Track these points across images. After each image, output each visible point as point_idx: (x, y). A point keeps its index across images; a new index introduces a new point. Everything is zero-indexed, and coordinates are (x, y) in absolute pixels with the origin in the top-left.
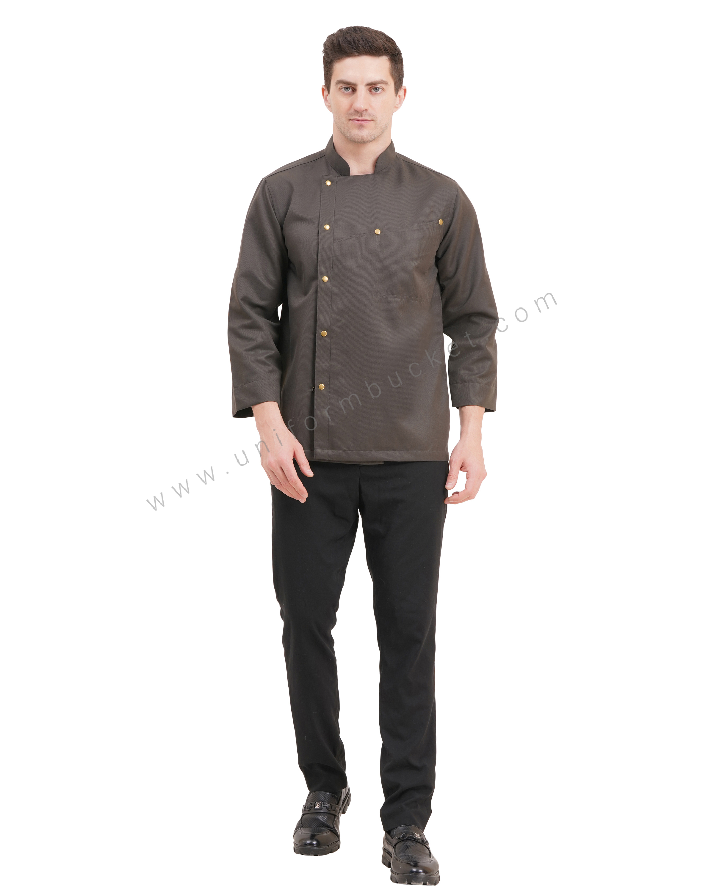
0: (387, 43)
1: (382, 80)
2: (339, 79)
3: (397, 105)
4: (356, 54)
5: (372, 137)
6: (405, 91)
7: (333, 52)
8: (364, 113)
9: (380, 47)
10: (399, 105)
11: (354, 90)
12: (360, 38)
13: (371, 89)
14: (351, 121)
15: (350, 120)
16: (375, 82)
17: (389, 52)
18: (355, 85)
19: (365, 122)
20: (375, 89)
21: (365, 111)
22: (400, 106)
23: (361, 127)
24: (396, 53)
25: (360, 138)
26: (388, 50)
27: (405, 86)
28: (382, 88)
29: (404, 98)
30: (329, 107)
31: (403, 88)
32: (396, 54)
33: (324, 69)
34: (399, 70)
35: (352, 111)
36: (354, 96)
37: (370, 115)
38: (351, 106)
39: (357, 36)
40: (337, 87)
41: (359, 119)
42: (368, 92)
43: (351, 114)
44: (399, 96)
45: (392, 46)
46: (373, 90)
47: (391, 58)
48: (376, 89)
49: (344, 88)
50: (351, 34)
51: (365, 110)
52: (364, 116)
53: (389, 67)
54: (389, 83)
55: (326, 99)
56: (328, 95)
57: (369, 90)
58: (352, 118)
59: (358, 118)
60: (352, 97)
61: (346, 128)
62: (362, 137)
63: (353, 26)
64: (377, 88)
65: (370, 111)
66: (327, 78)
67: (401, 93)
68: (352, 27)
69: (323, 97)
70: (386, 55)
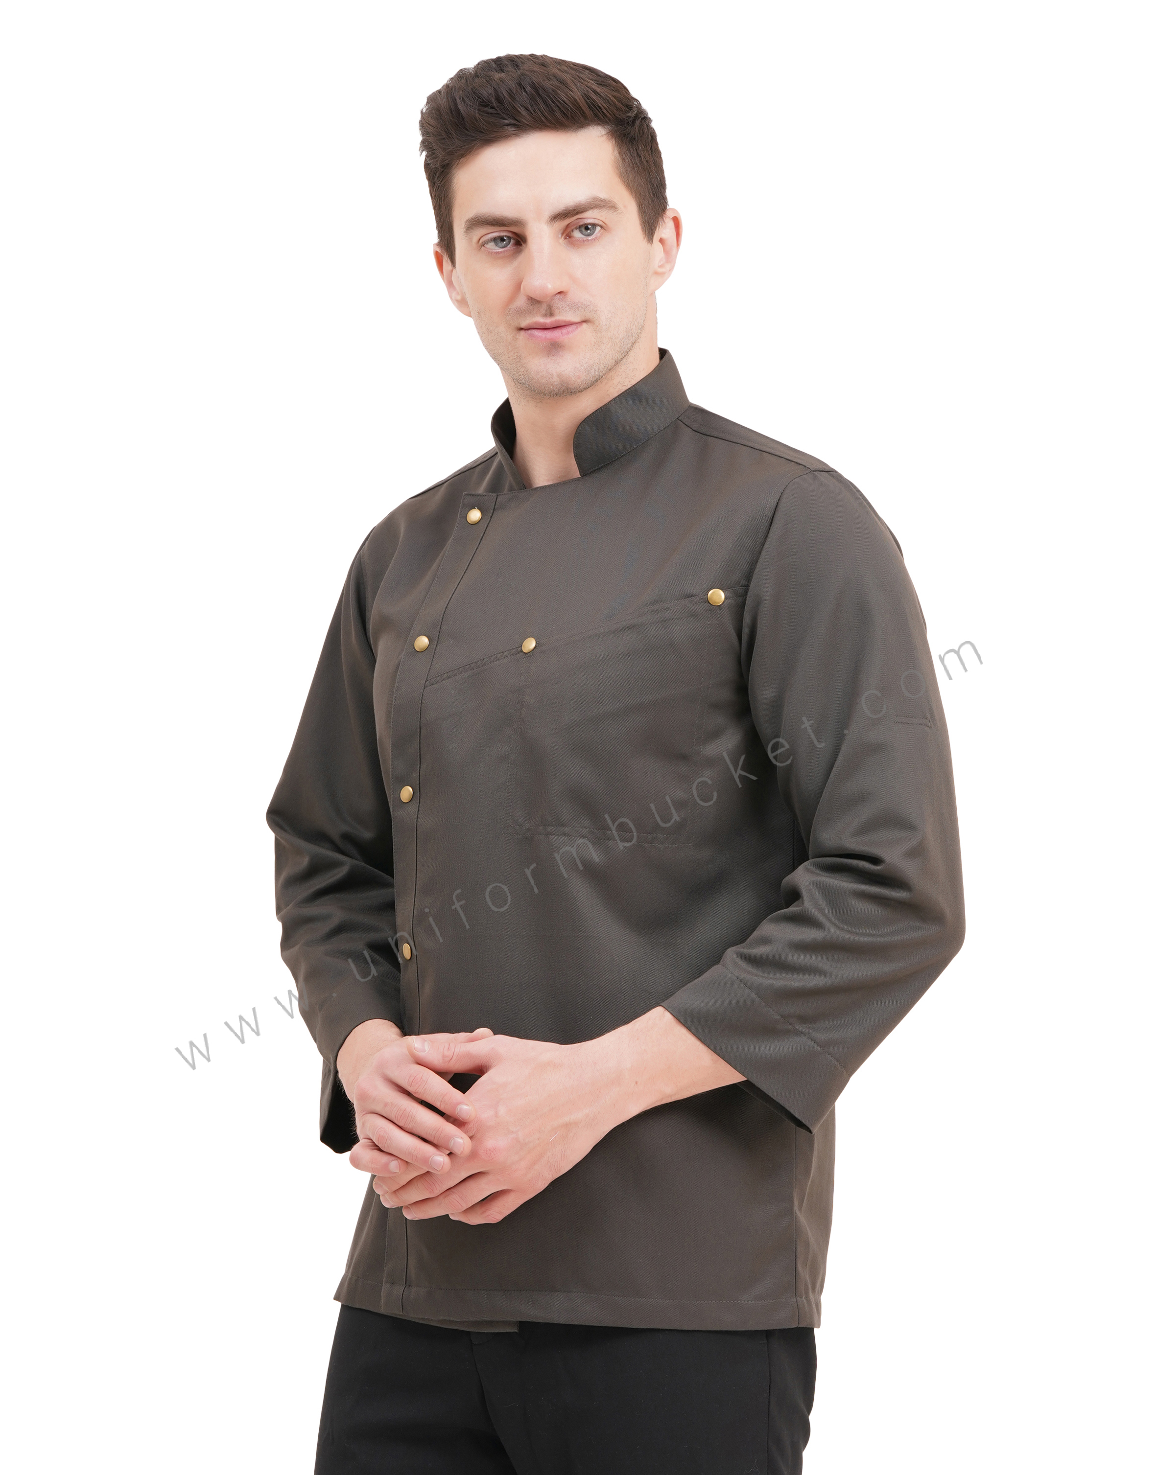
0: (598, 90)
1: (596, 199)
2: (471, 214)
3: (660, 267)
4: (511, 129)
5: (593, 371)
6: (677, 222)
7: (444, 139)
8: (558, 303)
9: (578, 103)
10: (668, 267)
11: (519, 241)
12: (513, 85)
13: (569, 230)
14: (522, 332)
15: (521, 329)
16: (576, 206)
17: (605, 111)
18: (517, 222)
19: (564, 330)
20: (583, 229)
21: (558, 296)
22: (671, 269)
23: (555, 348)
24: (630, 114)
25: (556, 380)
26: (600, 108)
27: (674, 210)
28: (601, 223)
29: (678, 244)
30: (462, 303)
31: (669, 214)
32: (629, 117)
33: (431, 195)
34: (645, 163)
35: (521, 302)
36: (522, 257)
37: (575, 307)
38: (518, 287)
39: (508, 79)
40: (471, 240)
41: (545, 324)
42: (562, 240)
43: (521, 312)
44: (661, 241)
45: (614, 97)
46: (577, 234)
47: (616, 131)
48: (587, 228)
49: (494, 240)
50: (489, 79)
51: (560, 293)
52: (557, 311)
53: (613, 158)
54: (620, 205)
55: (450, 284)
56: (452, 271)
57: (562, 234)
58: (524, 324)
59: (541, 320)
60: (516, 263)
61: (512, 353)
62: (559, 376)
63: (494, 56)
64: (590, 227)
65: (576, 295)
66: (440, 219)
67: (665, 230)
68: (492, 60)
69: (443, 279)
70: (598, 124)
